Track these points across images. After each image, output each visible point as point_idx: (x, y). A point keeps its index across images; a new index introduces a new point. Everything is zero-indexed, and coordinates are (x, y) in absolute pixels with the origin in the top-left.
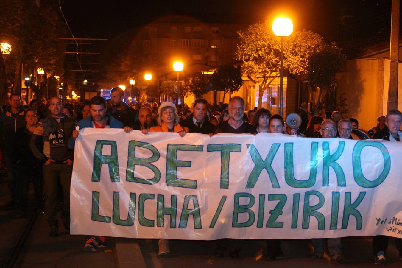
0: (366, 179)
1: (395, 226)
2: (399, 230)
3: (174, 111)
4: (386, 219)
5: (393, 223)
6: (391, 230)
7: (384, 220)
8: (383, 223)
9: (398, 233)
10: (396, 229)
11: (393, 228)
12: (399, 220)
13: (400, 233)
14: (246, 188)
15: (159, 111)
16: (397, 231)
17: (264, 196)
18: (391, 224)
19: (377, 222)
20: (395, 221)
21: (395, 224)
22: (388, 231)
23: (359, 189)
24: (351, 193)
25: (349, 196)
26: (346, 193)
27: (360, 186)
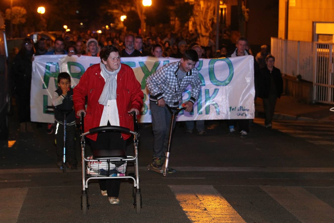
0: (217, 80)
1: (243, 112)
3: (96, 44)
4: (235, 108)
5: (240, 110)
6: (240, 115)
7: (234, 108)
8: (234, 110)
10: (243, 114)
11: (241, 114)
12: (244, 108)
13: (246, 116)
15: (87, 44)
16: (244, 115)
18: (239, 111)
20: (242, 108)
21: (242, 110)
22: (238, 116)
23: (214, 87)
24: (208, 90)
25: (208, 92)
26: (205, 90)
27: (215, 85)
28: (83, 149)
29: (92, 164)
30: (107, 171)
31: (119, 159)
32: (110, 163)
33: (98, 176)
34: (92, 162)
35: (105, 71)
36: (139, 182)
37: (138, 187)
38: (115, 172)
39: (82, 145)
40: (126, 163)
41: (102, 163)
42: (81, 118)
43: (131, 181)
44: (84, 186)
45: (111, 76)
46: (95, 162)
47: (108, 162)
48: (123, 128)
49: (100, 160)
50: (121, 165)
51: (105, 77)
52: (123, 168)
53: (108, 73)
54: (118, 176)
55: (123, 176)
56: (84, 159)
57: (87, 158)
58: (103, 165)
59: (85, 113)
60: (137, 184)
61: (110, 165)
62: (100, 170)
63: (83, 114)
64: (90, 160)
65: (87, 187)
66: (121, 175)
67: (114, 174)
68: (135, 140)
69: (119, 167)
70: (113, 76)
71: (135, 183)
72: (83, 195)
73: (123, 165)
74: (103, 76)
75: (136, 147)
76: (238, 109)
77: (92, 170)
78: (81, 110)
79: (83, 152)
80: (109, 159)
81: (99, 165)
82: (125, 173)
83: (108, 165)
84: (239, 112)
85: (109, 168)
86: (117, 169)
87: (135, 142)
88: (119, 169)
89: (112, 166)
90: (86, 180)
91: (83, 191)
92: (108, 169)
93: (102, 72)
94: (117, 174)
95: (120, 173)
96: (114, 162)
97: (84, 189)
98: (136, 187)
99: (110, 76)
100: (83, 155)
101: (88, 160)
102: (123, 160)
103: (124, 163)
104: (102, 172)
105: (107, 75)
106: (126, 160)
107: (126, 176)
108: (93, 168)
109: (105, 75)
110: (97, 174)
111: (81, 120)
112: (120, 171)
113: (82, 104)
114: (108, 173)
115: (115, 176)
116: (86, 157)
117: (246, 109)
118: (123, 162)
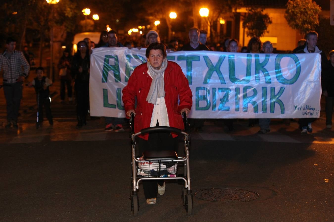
0: (284, 78)
1: (308, 111)
2: (310, 113)
5: (306, 109)
6: (305, 114)
7: (300, 107)
8: (299, 109)
9: (310, 115)
10: (308, 113)
12: (310, 107)
13: (312, 115)
14: (203, 84)
16: (309, 114)
17: (215, 89)
19: (294, 108)
20: (307, 108)
21: (308, 109)
22: (303, 115)
23: (280, 85)
24: (274, 88)
25: (274, 90)
26: (271, 88)
27: (281, 83)
28: (134, 149)
29: (142, 164)
30: (157, 172)
31: (170, 160)
32: (161, 164)
33: (148, 177)
34: (143, 163)
35: (151, 70)
36: (191, 182)
37: (189, 188)
38: (166, 173)
39: (133, 146)
40: (177, 165)
41: (152, 164)
42: (131, 118)
43: (182, 183)
44: (135, 187)
45: (158, 74)
46: (145, 163)
47: (159, 163)
48: (173, 128)
49: (151, 161)
50: (173, 166)
51: (152, 76)
52: (173, 169)
53: (154, 72)
54: (169, 177)
55: (174, 177)
56: (135, 160)
57: (138, 159)
58: (154, 166)
59: (135, 114)
60: (188, 185)
61: (161, 166)
62: (151, 170)
63: (132, 114)
64: (141, 161)
65: (138, 188)
66: (172, 176)
67: (164, 175)
68: (186, 141)
69: (170, 168)
70: (159, 74)
71: (186, 184)
72: (134, 196)
73: (174, 166)
74: (150, 75)
75: (187, 148)
76: (304, 108)
77: (142, 171)
78: (130, 110)
79: (134, 153)
80: (160, 160)
81: (149, 166)
82: (175, 174)
83: (159, 166)
84: (305, 111)
85: (160, 168)
86: (167, 170)
87: (186, 143)
88: (169, 170)
89: (163, 167)
90: (136, 182)
91: (133, 192)
92: (158, 169)
93: (149, 70)
94: (167, 175)
95: (170, 174)
96: (164, 163)
97: (135, 190)
98: (187, 188)
99: (156, 74)
100: (134, 156)
101: (139, 160)
102: (174, 161)
103: (175, 164)
104: (152, 173)
105: (154, 73)
106: (177, 161)
107: (176, 177)
108: (143, 168)
109: (152, 73)
110: (148, 174)
111: (131, 120)
112: (170, 172)
113: (132, 104)
114: (158, 174)
115: (166, 177)
116: (136, 158)
117: (312, 108)
118: (173, 163)
